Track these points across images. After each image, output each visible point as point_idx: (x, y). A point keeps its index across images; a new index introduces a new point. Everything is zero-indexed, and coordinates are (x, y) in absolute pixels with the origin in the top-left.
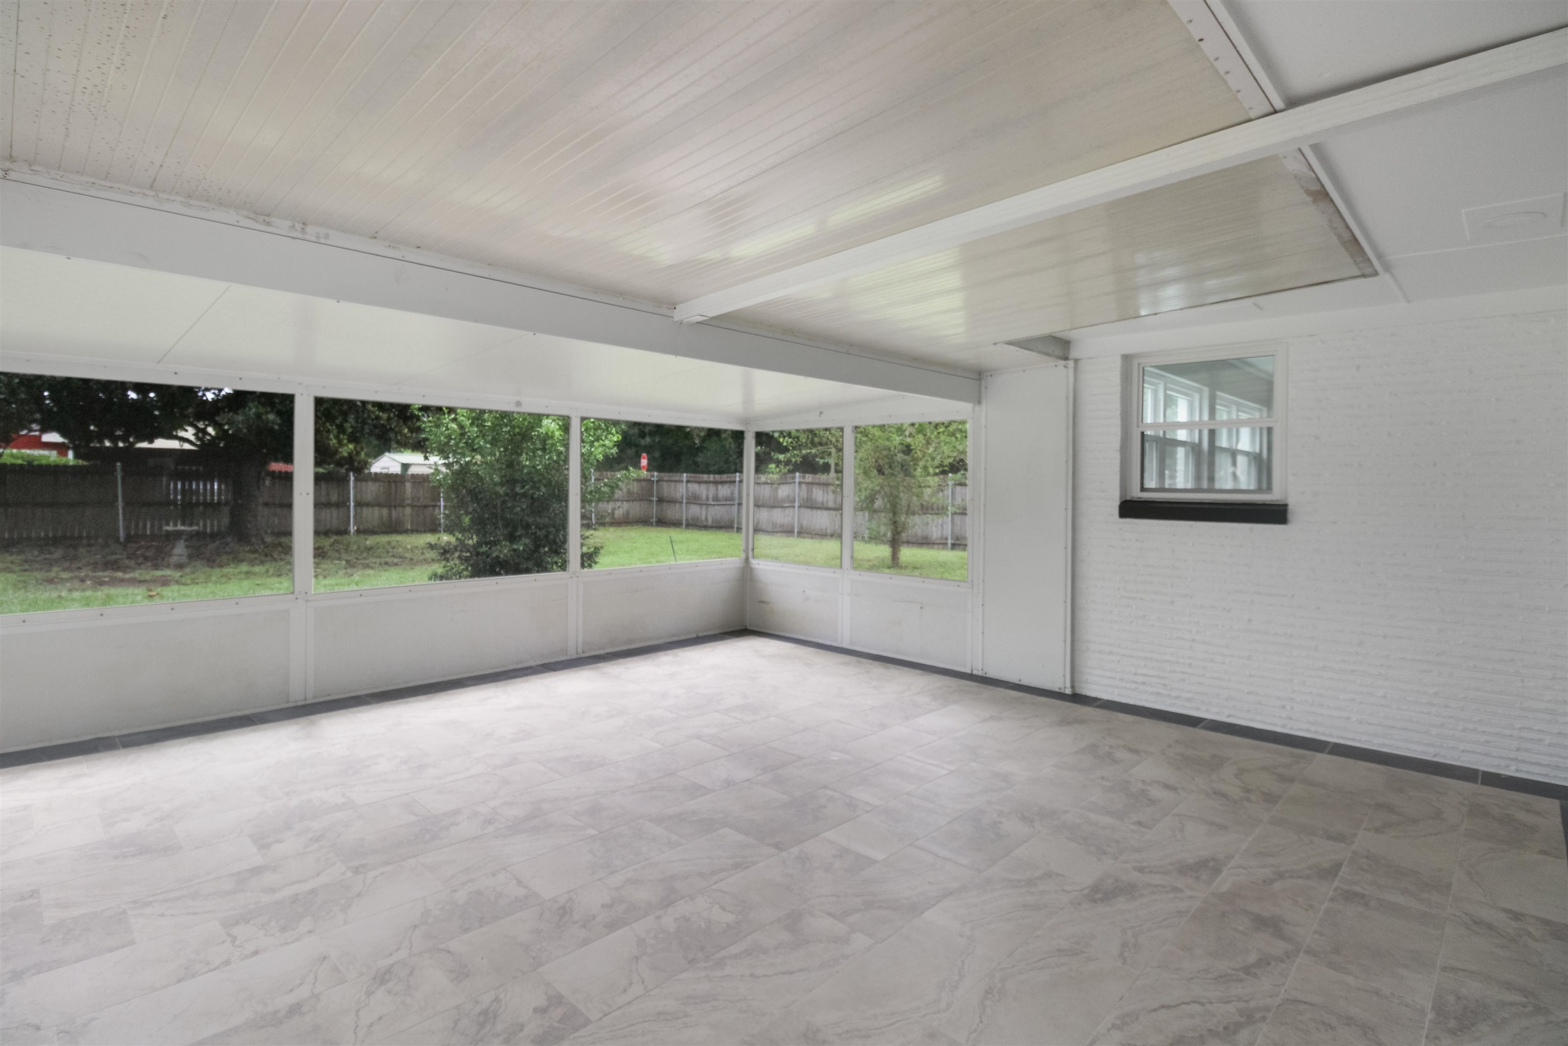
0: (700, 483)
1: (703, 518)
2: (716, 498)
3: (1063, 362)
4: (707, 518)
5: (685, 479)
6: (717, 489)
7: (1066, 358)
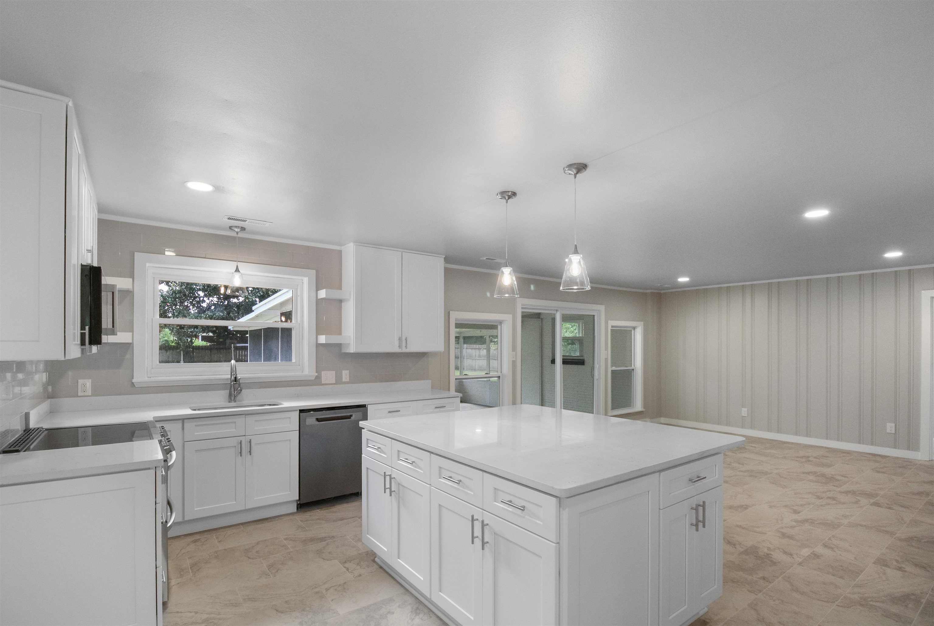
0: (472, 349)
1: (474, 366)
2: (480, 356)
3: (538, 319)
4: (475, 365)
5: (465, 347)
6: (480, 352)
7: (539, 318)
